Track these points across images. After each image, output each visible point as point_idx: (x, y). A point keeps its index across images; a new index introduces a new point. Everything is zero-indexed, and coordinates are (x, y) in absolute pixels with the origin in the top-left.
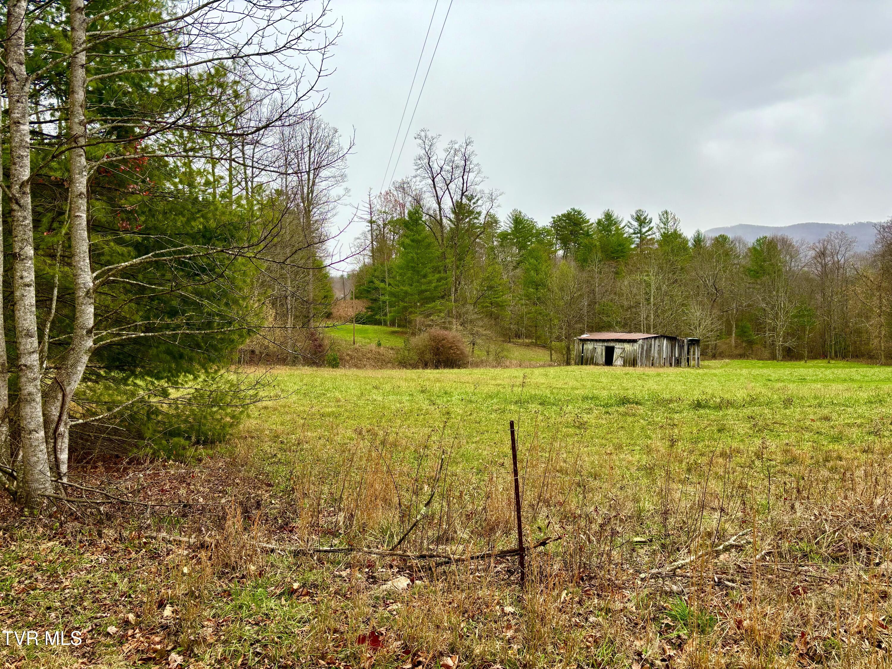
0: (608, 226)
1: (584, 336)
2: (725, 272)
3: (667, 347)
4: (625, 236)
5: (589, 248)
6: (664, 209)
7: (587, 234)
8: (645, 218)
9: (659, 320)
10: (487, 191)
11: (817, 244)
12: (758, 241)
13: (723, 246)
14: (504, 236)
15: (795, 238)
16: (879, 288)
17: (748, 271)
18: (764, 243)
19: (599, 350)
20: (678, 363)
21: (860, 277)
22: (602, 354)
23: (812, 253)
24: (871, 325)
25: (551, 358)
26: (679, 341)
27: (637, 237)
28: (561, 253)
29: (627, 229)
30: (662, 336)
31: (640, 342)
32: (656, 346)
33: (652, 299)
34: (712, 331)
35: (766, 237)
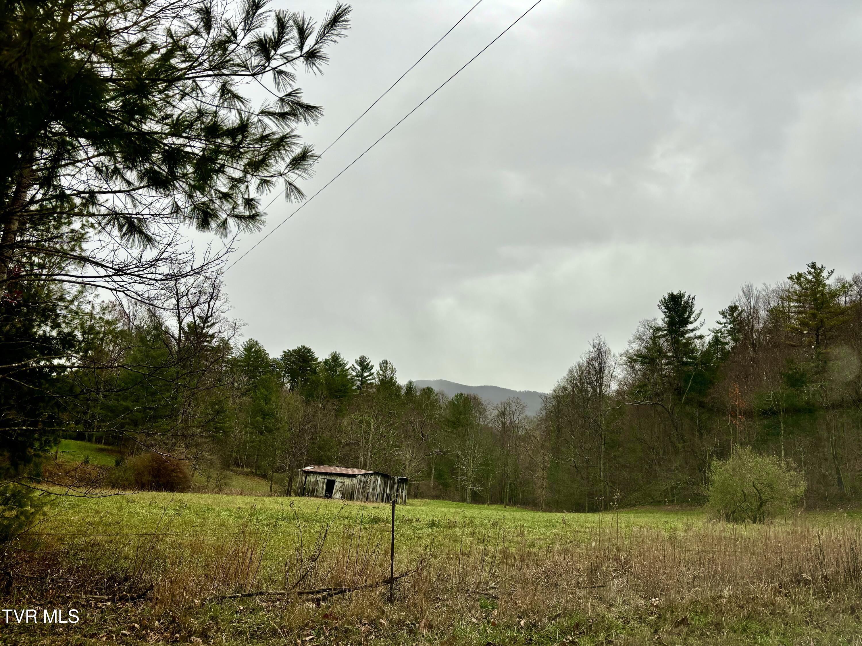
0: (334, 367)
1: (308, 468)
2: (430, 420)
3: (380, 484)
4: (349, 377)
5: (316, 384)
6: (384, 359)
7: (314, 372)
8: (368, 364)
9: (374, 459)
10: (231, 320)
11: (500, 405)
12: (456, 396)
13: (429, 397)
14: (234, 362)
15: (484, 398)
16: (543, 447)
17: (448, 422)
18: (460, 399)
19: (320, 483)
20: (388, 499)
21: (528, 436)
22: (323, 487)
23: (495, 412)
24: (536, 477)
25: (271, 489)
26: (391, 478)
27: (359, 380)
28: (288, 386)
29: (351, 371)
30: (377, 473)
31: (359, 477)
32: (372, 482)
33: (370, 439)
34: (418, 472)
35: (462, 394)
